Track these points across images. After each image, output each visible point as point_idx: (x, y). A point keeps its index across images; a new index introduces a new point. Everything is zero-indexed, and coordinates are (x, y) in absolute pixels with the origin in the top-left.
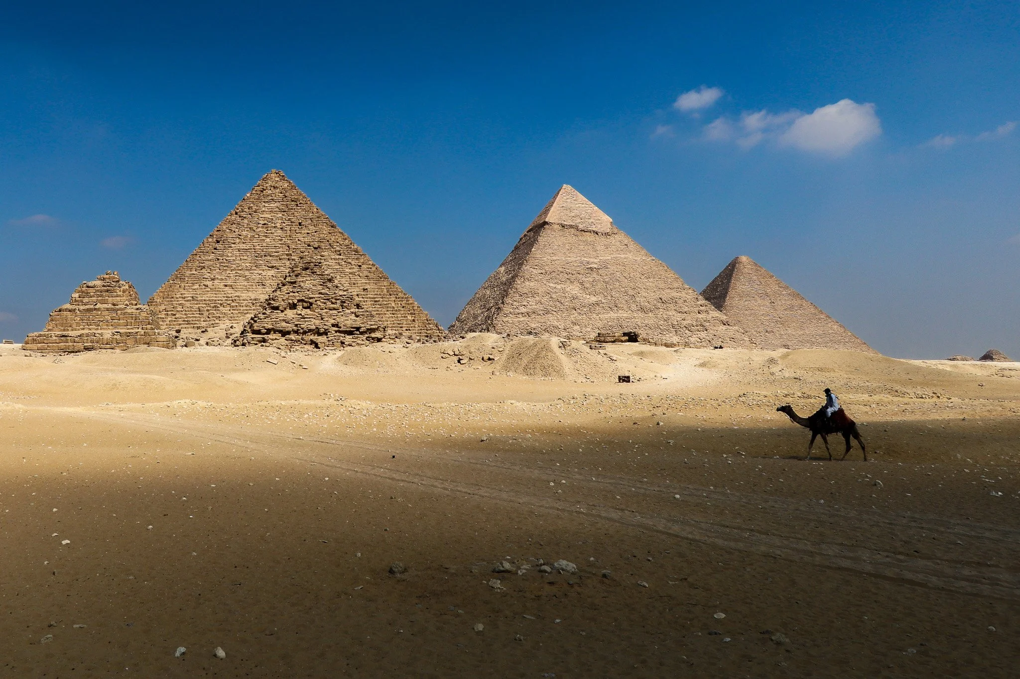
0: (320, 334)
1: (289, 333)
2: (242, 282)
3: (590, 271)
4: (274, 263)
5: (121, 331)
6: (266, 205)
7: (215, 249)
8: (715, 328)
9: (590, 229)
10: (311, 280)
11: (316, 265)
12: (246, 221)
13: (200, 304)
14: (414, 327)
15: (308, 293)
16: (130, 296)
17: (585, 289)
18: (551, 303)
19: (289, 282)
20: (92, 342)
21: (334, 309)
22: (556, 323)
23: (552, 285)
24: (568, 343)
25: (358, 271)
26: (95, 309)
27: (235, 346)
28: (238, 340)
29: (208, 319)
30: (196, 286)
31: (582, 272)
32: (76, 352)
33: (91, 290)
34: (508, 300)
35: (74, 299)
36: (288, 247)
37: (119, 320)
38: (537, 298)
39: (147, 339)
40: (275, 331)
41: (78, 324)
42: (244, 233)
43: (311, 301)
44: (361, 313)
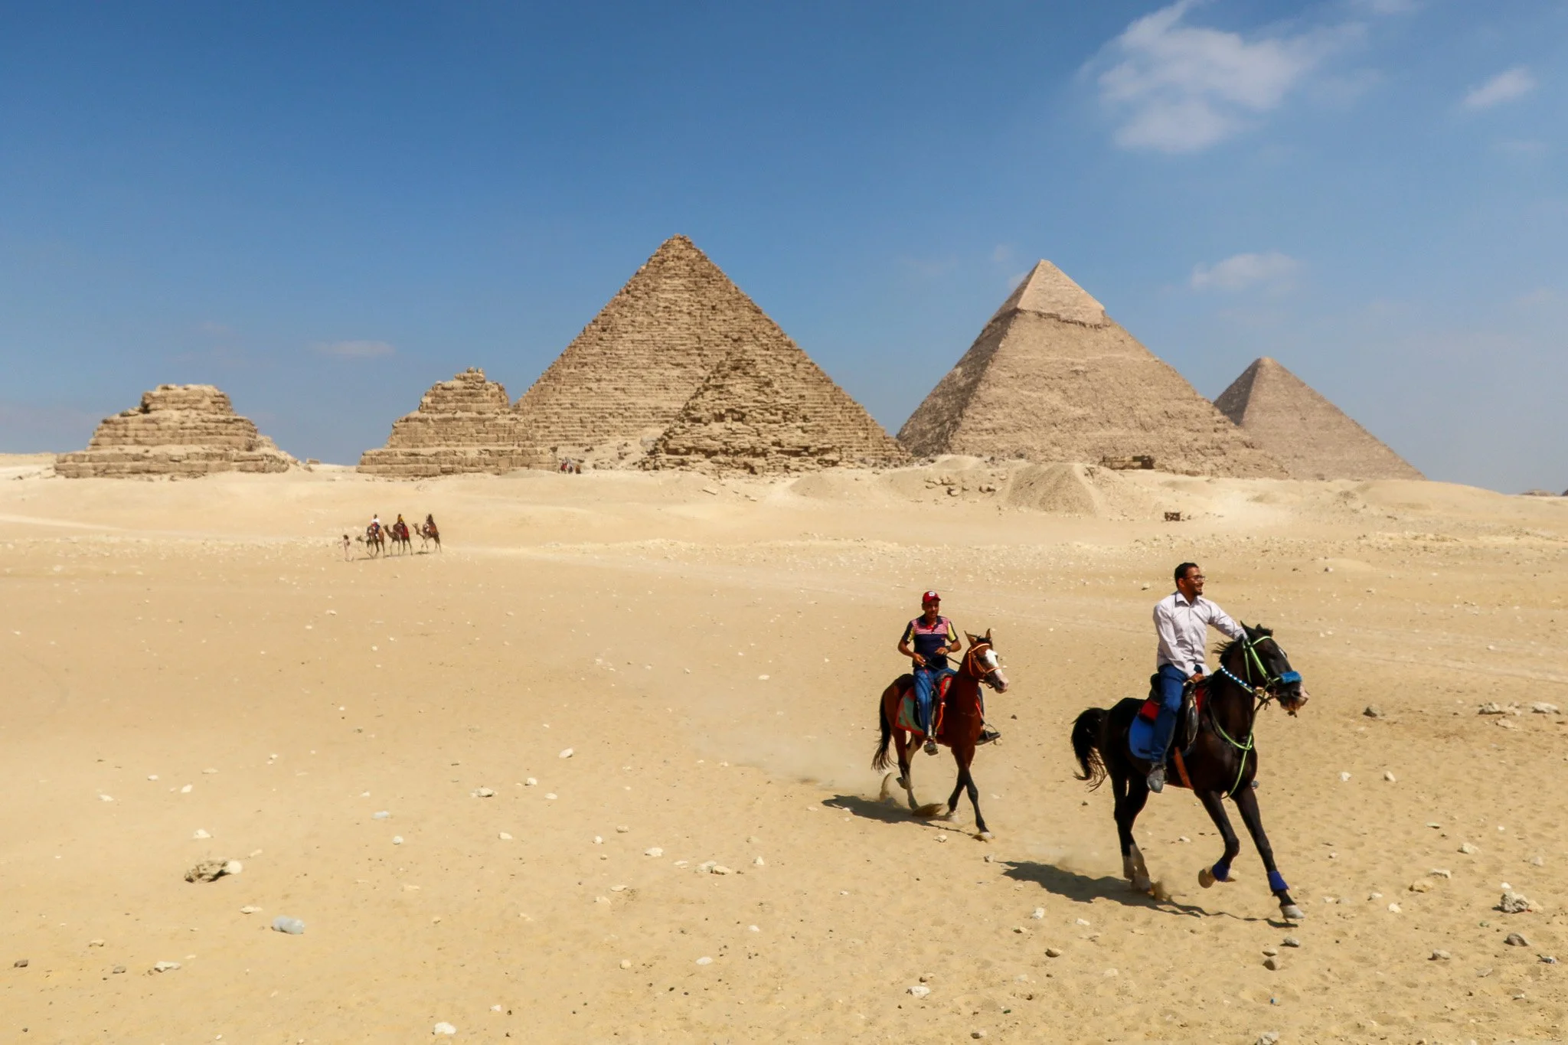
0: (755, 454)
1: (715, 453)
2: (637, 384)
3: (1075, 375)
4: (680, 360)
5: (491, 448)
6: (668, 281)
7: (601, 339)
8: (1235, 452)
9: (1075, 319)
10: (743, 383)
11: (748, 364)
12: (641, 303)
13: (581, 413)
14: (868, 447)
15: (739, 400)
16: (501, 401)
17: (1068, 398)
18: (1024, 417)
19: (714, 386)
20: (452, 463)
21: (775, 422)
22: (1030, 444)
23: (1025, 393)
24: (1097, 470)
25: (793, 372)
26: (454, 419)
27: (645, 470)
28: (648, 462)
29: (593, 434)
30: (576, 390)
31: (1064, 376)
32: (430, 476)
33: (448, 394)
34: (968, 412)
35: (425, 405)
36: (699, 338)
37: (487, 433)
38: (1007, 410)
39: (527, 459)
40: (697, 450)
41: (432, 439)
42: (639, 319)
43: (743, 410)
44: (811, 428)
